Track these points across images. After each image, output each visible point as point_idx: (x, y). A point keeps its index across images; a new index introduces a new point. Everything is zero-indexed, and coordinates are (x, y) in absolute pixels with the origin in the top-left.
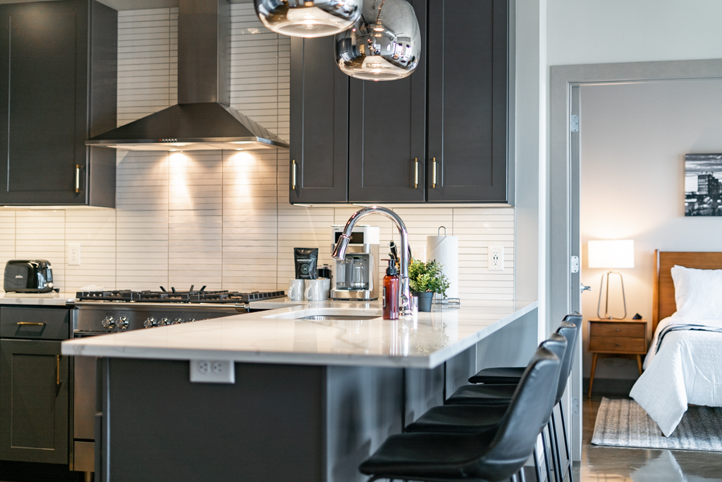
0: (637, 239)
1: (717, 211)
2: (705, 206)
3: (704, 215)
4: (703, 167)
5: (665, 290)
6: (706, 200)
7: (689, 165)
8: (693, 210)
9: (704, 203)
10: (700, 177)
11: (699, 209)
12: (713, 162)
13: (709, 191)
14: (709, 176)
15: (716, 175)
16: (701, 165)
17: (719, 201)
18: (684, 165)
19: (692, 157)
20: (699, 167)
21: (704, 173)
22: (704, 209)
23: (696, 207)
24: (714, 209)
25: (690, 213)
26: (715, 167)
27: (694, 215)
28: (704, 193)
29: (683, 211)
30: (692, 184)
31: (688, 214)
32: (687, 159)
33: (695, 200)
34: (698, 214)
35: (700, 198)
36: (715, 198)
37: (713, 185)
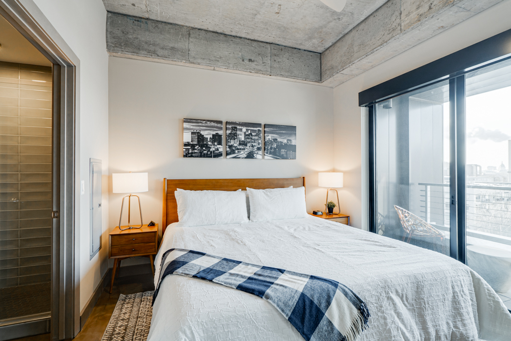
0: (150, 172)
1: (203, 154)
2: (196, 151)
3: (195, 157)
4: (194, 127)
5: (170, 204)
6: (196, 148)
7: (186, 125)
8: (189, 153)
9: (195, 149)
10: (192, 133)
11: (192, 153)
12: (200, 124)
13: (198, 141)
14: (198, 133)
15: (202, 133)
16: (193, 126)
17: (204, 148)
18: (183, 125)
19: (187, 120)
20: (192, 127)
21: (195, 131)
22: (195, 153)
23: (190, 151)
24: (201, 153)
25: (187, 155)
26: (202, 128)
27: (189, 157)
28: (195, 143)
29: (182, 154)
30: (188, 137)
31: (186, 156)
32: (185, 122)
33: (190, 147)
34: (192, 156)
35: (193, 146)
36: (202, 146)
37: (201, 138)
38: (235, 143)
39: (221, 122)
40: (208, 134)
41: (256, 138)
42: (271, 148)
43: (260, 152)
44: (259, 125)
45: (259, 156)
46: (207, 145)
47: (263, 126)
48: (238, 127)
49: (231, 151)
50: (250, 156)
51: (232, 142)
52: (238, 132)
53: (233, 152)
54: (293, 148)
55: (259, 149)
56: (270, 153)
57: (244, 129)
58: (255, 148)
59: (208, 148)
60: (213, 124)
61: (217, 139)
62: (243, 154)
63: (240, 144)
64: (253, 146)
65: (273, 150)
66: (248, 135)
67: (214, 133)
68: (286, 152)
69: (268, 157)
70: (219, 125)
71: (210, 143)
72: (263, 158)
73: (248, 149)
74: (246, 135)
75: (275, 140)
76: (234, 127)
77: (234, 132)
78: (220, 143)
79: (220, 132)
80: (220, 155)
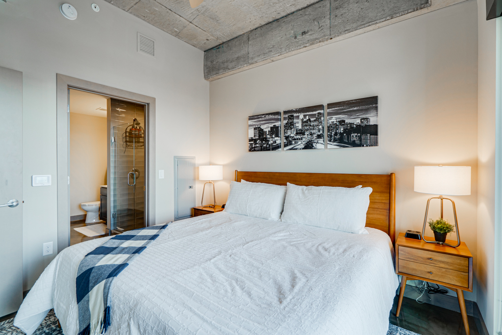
1: (263, 148)
2: (257, 145)
3: (257, 151)
4: (256, 123)
6: (257, 142)
7: (251, 122)
8: (252, 148)
9: (257, 144)
10: (255, 129)
11: (255, 147)
12: (260, 119)
13: (259, 136)
14: (259, 127)
15: (262, 127)
16: (255, 122)
17: (264, 142)
18: (248, 122)
19: (251, 118)
20: (254, 123)
21: (257, 126)
22: (257, 147)
23: (253, 146)
24: (261, 147)
25: (252, 149)
26: (262, 122)
27: (253, 151)
28: (257, 138)
29: (248, 149)
30: (251, 133)
31: (250, 150)
32: (249, 119)
33: (253, 142)
34: (255, 150)
35: (255, 141)
36: (262, 140)
37: (261, 132)
38: (292, 133)
39: (278, 113)
40: (266, 128)
41: (316, 123)
42: (336, 134)
43: (321, 141)
44: (321, 107)
45: (319, 145)
46: (266, 138)
47: (326, 108)
48: (295, 115)
49: (289, 142)
50: (309, 146)
51: (289, 133)
52: (295, 121)
53: (289, 143)
54: (373, 130)
55: (319, 137)
56: (335, 140)
57: (301, 116)
58: (315, 136)
59: (267, 141)
60: (271, 117)
61: (275, 131)
62: (301, 144)
63: (297, 134)
64: (311, 134)
65: (338, 137)
66: (306, 122)
67: (272, 125)
68: (360, 138)
69: (332, 146)
70: (276, 117)
71: (268, 136)
72: (326, 147)
73: (306, 138)
74: (303, 122)
75: (342, 122)
76: (290, 114)
77: (291, 121)
78: (277, 136)
79: (278, 124)
80: (278, 147)
